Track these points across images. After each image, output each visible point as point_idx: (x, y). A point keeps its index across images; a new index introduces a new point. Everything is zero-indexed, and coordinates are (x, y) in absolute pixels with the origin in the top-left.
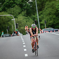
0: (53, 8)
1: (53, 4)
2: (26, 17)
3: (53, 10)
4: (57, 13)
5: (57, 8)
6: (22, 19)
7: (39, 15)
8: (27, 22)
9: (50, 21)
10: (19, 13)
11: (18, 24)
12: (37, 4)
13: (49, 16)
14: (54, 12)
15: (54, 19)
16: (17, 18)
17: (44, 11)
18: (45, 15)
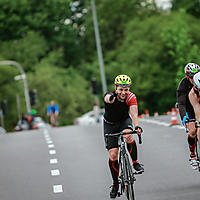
0: (151, 40)
1: (152, 27)
2: (64, 71)
3: (152, 45)
4: (165, 55)
5: (165, 39)
6: (49, 76)
7: (106, 63)
8: (65, 85)
9: (141, 82)
10: (41, 58)
11: (35, 91)
12: (99, 27)
13: (139, 65)
14: (156, 54)
15: (155, 75)
16: (34, 71)
17: (121, 48)
18: (125, 61)
